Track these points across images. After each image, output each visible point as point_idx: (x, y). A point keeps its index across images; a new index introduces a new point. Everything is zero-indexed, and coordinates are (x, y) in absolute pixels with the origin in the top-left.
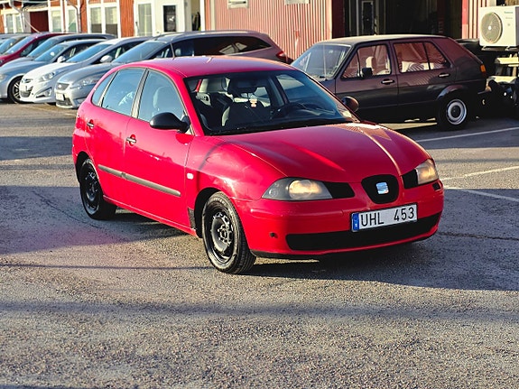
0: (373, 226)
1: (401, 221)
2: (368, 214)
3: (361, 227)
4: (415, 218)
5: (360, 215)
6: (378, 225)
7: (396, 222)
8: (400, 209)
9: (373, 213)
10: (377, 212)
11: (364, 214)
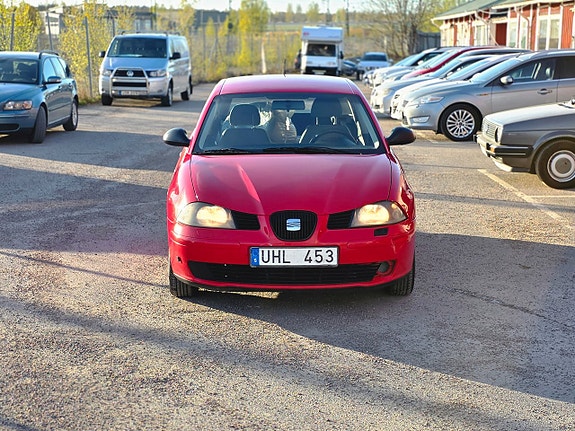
0: (276, 263)
1: (313, 263)
2: (271, 250)
3: (261, 263)
4: (335, 263)
5: (260, 250)
6: (282, 264)
7: (307, 263)
8: (313, 250)
9: (276, 251)
10: (282, 250)
11: (266, 251)
